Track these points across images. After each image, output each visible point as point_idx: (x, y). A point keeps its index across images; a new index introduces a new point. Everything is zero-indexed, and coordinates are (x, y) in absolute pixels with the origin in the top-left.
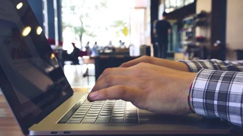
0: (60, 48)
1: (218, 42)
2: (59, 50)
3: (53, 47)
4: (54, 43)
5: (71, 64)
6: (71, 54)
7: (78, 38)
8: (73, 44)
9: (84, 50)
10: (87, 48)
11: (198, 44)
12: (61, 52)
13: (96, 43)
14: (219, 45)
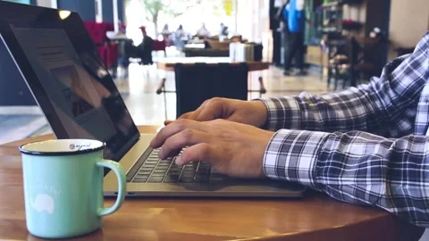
0: (122, 36)
1: (377, 30)
2: (120, 40)
3: (110, 35)
4: (112, 29)
5: (140, 63)
6: (140, 46)
7: (151, 17)
8: (143, 29)
9: (161, 39)
10: (166, 35)
11: (344, 33)
12: (123, 43)
13: (181, 27)
14: (378, 34)
